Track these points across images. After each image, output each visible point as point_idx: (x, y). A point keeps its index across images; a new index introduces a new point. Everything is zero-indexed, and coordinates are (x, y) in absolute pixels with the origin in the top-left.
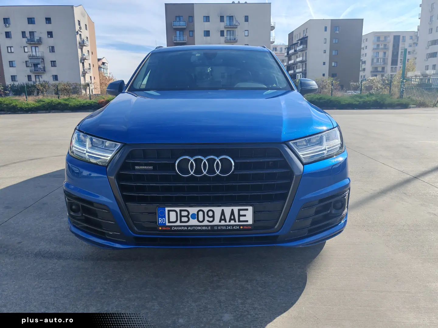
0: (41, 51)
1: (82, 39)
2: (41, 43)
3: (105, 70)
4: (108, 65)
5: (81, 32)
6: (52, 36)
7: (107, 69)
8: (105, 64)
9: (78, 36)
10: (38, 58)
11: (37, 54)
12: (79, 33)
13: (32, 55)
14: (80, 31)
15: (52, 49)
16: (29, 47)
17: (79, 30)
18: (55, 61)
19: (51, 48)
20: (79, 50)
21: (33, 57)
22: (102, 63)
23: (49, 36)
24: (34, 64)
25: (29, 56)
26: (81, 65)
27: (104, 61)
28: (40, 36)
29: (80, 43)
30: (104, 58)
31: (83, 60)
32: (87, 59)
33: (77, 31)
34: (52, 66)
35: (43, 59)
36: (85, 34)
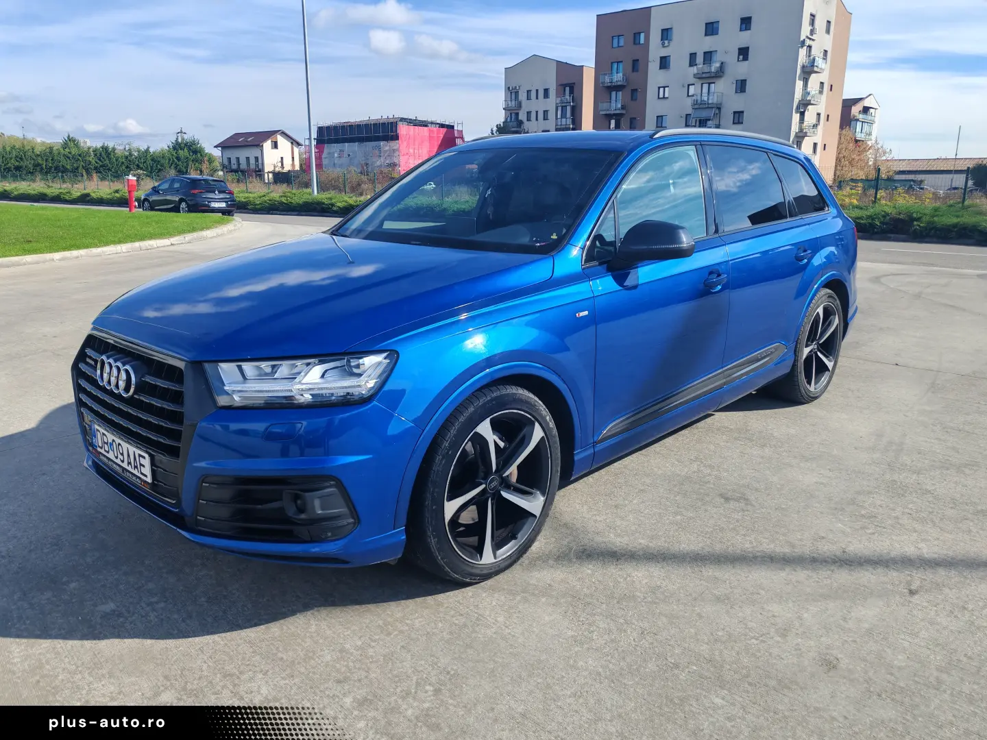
0: (723, 89)
1: (812, 57)
2: (722, 74)
3: (865, 125)
4: (878, 116)
5: (813, 40)
6: (746, 58)
7: (871, 123)
8: (871, 110)
9: (802, 52)
10: (709, 107)
11: (711, 98)
12: (808, 42)
13: (699, 102)
14: (810, 39)
15: (741, 86)
16: (699, 83)
17: (808, 37)
18: (743, 112)
19: (739, 83)
20: (799, 84)
21: (701, 106)
22: (861, 109)
23: (741, 57)
24: (700, 121)
25: (695, 103)
26: (796, 117)
27: (867, 103)
28: (723, 60)
29: (803, 67)
30: (870, 95)
31: (805, 104)
32: (812, 102)
33: (802, 39)
34: (734, 123)
35: (719, 109)
36: (822, 41)
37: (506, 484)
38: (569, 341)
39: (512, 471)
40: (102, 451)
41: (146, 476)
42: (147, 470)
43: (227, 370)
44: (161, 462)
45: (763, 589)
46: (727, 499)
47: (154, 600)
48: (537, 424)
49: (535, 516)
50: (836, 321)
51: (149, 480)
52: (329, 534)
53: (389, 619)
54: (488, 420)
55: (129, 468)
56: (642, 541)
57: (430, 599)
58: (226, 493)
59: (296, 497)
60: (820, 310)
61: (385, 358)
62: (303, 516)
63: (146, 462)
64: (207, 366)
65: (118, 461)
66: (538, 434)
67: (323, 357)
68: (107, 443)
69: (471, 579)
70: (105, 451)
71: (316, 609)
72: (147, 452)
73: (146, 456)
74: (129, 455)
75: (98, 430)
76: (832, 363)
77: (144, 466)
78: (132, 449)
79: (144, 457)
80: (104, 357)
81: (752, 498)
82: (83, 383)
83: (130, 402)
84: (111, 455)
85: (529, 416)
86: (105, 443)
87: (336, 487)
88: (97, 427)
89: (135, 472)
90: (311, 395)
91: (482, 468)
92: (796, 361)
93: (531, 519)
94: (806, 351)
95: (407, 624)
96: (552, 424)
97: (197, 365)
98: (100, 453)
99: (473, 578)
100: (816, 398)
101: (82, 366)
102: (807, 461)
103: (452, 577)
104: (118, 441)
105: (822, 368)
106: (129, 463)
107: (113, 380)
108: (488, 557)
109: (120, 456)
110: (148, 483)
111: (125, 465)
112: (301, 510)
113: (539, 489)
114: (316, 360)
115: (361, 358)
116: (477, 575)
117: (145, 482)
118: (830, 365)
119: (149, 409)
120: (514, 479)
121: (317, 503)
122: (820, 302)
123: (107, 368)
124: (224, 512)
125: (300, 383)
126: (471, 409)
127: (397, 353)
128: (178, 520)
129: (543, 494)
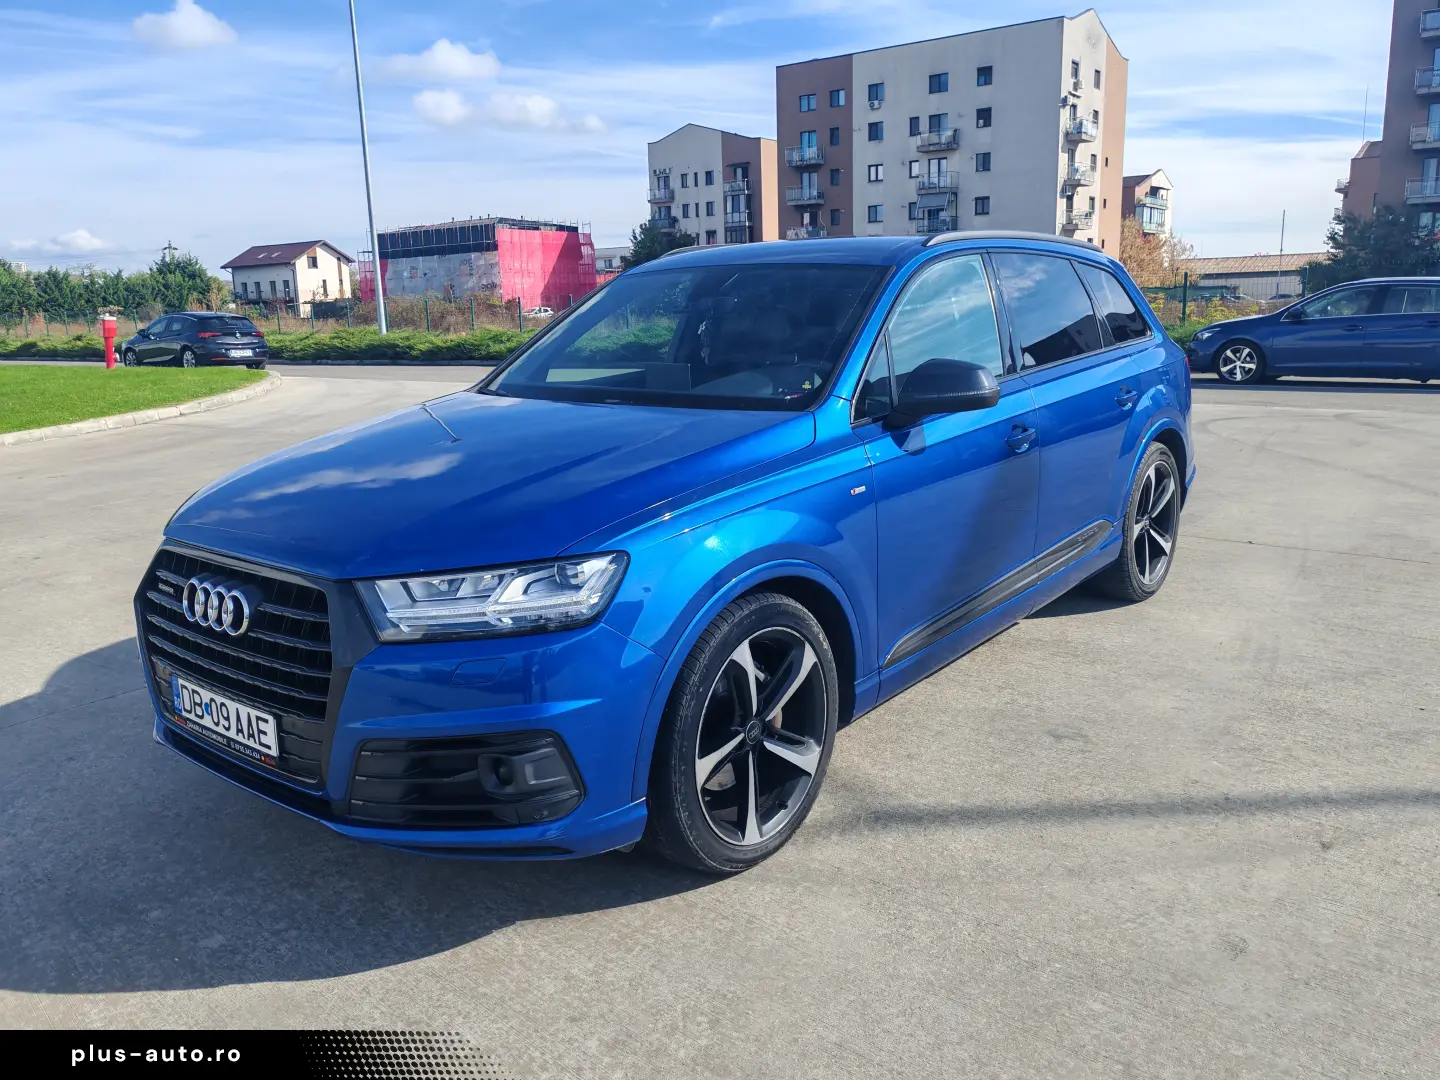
0: (958, 167)
1: (1078, 120)
2: (955, 146)
3: (1155, 212)
4: (1169, 197)
5: (1078, 97)
6: (987, 124)
7: (1162, 209)
8: (1162, 192)
9: (1065, 114)
10: (941, 192)
11: (942, 179)
12: (1071, 100)
13: (926, 184)
14: (1074, 95)
15: (984, 162)
16: (924, 159)
17: (1071, 94)
18: (988, 198)
19: (981, 157)
20: (1063, 158)
21: (930, 191)
22: (1148, 190)
23: (981, 122)
24: (929, 211)
25: (922, 187)
26: (1062, 203)
27: (1155, 182)
28: (957, 127)
29: (1067, 134)
30: (1159, 171)
31: (1071, 187)
32: (1082, 182)
33: (1063, 96)
34: (976, 214)
35: (955, 194)
36: (1090, 99)
37: (769, 731)
38: (842, 526)
39: (776, 714)
40: (192, 716)
41: (269, 747)
42: (271, 739)
43: (388, 589)
44: (294, 725)
45: (1128, 855)
46: (1058, 738)
47: (281, 925)
48: (808, 647)
49: (809, 775)
50: (1172, 487)
51: (274, 752)
52: (546, 813)
53: (625, 930)
54: (746, 643)
55: (240, 738)
56: (954, 801)
57: (676, 899)
58: (397, 765)
59: (497, 764)
60: (1151, 472)
61: (610, 563)
62: (509, 789)
63: (270, 727)
64: (360, 586)
65: (220, 729)
66: (809, 659)
67: (523, 565)
68: (200, 705)
69: (731, 868)
70: (197, 715)
71: (518, 923)
72: (271, 713)
73: (270, 718)
74: (238, 719)
75: (184, 687)
76: (1170, 544)
77: (265, 733)
78: (244, 710)
79: (266, 721)
80: (194, 581)
81: (1091, 734)
82: (155, 619)
83: (239, 642)
84: (207, 722)
85: (798, 635)
86: (195, 704)
87: (555, 747)
88: (181, 681)
89: (251, 743)
90: (512, 618)
91: (738, 712)
92: (1125, 543)
93: (804, 778)
94: (1137, 529)
95: (653, 935)
96: (826, 645)
97: (346, 585)
98: (188, 719)
99: (734, 865)
100: (1152, 593)
101: (152, 595)
102: (1155, 679)
103: (707, 866)
104: (219, 699)
105: (1157, 552)
106: (240, 731)
107: (212, 614)
108: (753, 835)
109: (223, 722)
110: (273, 757)
111: (232, 734)
112: (505, 781)
113: (812, 737)
114: (514, 570)
115: (578, 564)
116: (739, 861)
117: (267, 755)
118: (1166, 546)
119: (273, 650)
120: (778, 724)
121: (529, 770)
122: (1151, 460)
123: (200, 596)
124: (393, 791)
125: (496, 602)
126: (725, 628)
127: (628, 554)
128: (321, 807)
129: (818, 743)
